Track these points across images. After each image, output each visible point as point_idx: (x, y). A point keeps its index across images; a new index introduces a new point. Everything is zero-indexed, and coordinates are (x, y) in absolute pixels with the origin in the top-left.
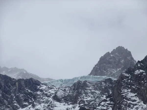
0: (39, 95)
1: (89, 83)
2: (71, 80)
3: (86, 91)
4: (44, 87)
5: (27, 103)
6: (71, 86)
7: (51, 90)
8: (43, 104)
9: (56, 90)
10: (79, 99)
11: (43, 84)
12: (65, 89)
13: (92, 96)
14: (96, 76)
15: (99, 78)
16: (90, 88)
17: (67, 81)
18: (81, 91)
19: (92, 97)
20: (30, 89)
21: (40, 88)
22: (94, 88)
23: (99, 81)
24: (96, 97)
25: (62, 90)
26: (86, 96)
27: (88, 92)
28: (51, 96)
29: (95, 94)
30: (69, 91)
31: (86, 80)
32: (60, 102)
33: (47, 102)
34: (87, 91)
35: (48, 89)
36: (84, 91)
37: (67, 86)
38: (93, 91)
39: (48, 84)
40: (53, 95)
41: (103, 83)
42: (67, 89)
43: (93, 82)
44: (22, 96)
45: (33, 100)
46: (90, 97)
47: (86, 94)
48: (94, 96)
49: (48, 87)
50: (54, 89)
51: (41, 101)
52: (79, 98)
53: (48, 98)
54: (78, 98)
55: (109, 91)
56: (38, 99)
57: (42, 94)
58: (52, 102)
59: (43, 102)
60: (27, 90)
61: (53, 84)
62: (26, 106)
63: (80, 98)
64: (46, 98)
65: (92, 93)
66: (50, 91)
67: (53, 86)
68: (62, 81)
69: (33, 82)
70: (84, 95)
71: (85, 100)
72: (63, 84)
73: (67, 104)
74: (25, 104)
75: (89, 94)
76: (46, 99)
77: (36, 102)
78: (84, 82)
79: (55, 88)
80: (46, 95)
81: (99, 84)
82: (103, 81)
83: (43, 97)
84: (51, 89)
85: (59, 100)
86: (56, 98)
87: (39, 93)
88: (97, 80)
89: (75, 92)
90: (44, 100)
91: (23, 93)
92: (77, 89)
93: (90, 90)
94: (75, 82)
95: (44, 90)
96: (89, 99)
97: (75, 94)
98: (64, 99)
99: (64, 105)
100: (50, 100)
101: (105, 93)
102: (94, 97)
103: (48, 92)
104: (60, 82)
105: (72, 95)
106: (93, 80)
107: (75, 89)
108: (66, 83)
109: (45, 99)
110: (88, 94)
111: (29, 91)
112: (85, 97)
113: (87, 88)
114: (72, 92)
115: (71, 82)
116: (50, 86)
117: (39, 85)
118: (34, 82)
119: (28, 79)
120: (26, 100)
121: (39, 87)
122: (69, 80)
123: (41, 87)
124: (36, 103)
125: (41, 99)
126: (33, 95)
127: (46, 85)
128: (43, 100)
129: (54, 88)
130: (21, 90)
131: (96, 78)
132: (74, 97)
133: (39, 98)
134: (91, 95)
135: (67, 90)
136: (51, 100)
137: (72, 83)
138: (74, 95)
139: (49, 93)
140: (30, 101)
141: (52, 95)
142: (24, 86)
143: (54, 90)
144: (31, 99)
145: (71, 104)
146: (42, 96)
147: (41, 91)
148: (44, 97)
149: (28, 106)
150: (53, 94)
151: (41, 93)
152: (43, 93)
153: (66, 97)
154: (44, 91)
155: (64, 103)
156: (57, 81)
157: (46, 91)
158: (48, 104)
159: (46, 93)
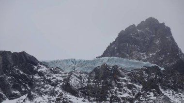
0: (37, 81)
1: (121, 69)
2: (91, 62)
3: (118, 82)
4: (43, 69)
5: (17, 92)
6: (89, 71)
7: (56, 75)
8: (46, 97)
9: (64, 75)
10: (109, 93)
11: (41, 63)
12: (81, 76)
13: (130, 91)
14: (131, 60)
15: (137, 64)
16: (125, 78)
17: (82, 63)
18: (111, 82)
19: (129, 93)
20: (21, 69)
21: (37, 69)
22: (130, 78)
23: (137, 69)
24: (136, 94)
25: (76, 76)
26: (120, 91)
27: (122, 83)
28: (58, 85)
29: (134, 88)
30: (87, 80)
31: (116, 64)
32: (75, 96)
33: (53, 93)
34: (120, 82)
35: (51, 72)
36: (116, 82)
37: (84, 71)
38: (129, 83)
39: (49, 64)
40: (61, 84)
41: (144, 72)
42: (83, 76)
43: (127, 69)
44: (10, 80)
45: (29, 89)
46: (126, 92)
47: (120, 87)
48: (133, 92)
49: (51, 70)
51: (42, 91)
52: (109, 92)
53: (53, 87)
54: (107, 92)
55: (158, 86)
56: (37, 88)
57: (42, 79)
58: (61, 95)
59: (46, 93)
60: (18, 71)
61: (58, 66)
62: (16, 96)
63: (110, 92)
64: (50, 87)
65: (130, 87)
66: (54, 76)
67: (59, 68)
68: (74, 61)
69: (26, 58)
70: (116, 88)
71: (119, 96)
72: (78, 66)
73: (87, 100)
74: (15, 93)
75: (124, 88)
76: (50, 88)
77: (34, 92)
78: (113, 67)
79: (62, 72)
80: (49, 81)
81: (137, 73)
82: (144, 70)
83: (44, 84)
84: (56, 72)
85: (74, 93)
86: (67, 88)
87: (37, 77)
88: (133, 66)
89: (100, 83)
90: (48, 90)
91: (10, 75)
92: (103, 78)
93: (125, 81)
94: (97, 66)
95: (45, 73)
96: (126, 95)
97: (100, 85)
98: (82, 92)
99: (84, 101)
100: (58, 91)
101: (152, 90)
102: (134, 94)
103: (52, 77)
104: (72, 63)
105: (96, 87)
106: (128, 66)
107: (100, 77)
108: (82, 66)
109: (48, 88)
110: (122, 87)
111: (21, 72)
112: (117, 92)
113: (120, 78)
114: (93, 82)
115: (90, 65)
116: (53, 69)
117: (36, 65)
118: (28, 58)
119: (17, 53)
120: (16, 87)
121: (36, 67)
122: (87, 62)
123: (39, 67)
124: (34, 94)
125: (43, 87)
126: (27, 80)
127: (45, 64)
128: (45, 89)
129: (61, 72)
130: (7, 69)
131: (133, 63)
132: (100, 89)
133: (38, 86)
134: (128, 90)
135: (83, 77)
136: (61, 91)
137: (91, 67)
138: (99, 87)
139: (53, 80)
140: (23, 90)
141: (59, 84)
142: (13, 64)
143: (61, 75)
144: (25, 86)
145: (94, 101)
146: (42, 83)
147: (41, 74)
148: (46, 85)
149: (20, 97)
150: (61, 81)
151: (41, 78)
152: (45, 79)
153: (84, 89)
154: (45, 76)
155: (83, 99)
156: (67, 61)
157: (48, 76)
158: (55, 96)
159: (49, 78)
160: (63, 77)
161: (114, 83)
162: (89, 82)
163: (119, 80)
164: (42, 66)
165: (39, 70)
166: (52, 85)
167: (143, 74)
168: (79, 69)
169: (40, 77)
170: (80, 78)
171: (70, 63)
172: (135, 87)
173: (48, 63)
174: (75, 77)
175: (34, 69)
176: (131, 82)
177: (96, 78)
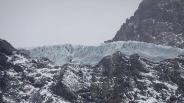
0: (13, 79)
1: (144, 60)
2: (96, 48)
3: (139, 80)
4: (22, 61)
6: (94, 63)
7: (41, 69)
9: (54, 70)
10: (125, 98)
11: (18, 52)
12: (80, 72)
13: (158, 94)
14: (159, 46)
15: (169, 51)
16: (150, 74)
17: (82, 51)
18: (128, 80)
19: (157, 98)
21: (12, 61)
22: (158, 74)
23: (169, 60)
24: (168, 98)
25: (73, 71)
26: (143, 94)
27: (146, 83)
28: (46, 86)
29: (164, 90)
30: (91, 77)
31: (136, 51)
34: (142, 81)
35: (34, 66)
36: (135, 80)
37: (85, 63)
38: (157, 82)
40: (50, 84)
41: (180, 65)
42: (85, 70)
43: (153, 59)
46: (152, 95)
47: (142, 87)
48: (162, 95)
49: (34, 62)
50: (50, 68)
51: (20, 96)
52: (125, 95)
53: (38, 89)
54: (122, 97)
56: (11, 90)
57: (20, 77)
58: (50, 101)
59: (26, 98)
61: (45, 56)
63: (127, 95)
64: (33, 88)
65: (158, 88)
66: (39, 71)
67: (46, 59)
70: (135, 89)
71: (141, 102)
72: (75, 56)
75: (149, 89)
76: (32, 90)
77: (7, 96)
78: (131, 56)
79: (52, 66)
80: (31, 80)
81: (169, 66)
83: (23, 85)
84: (41, 66)
87: (12, 73)
88: (162, 55)
89: (111, 81)
90: (29, 93)
92: (115, 74)
93: (151, 79)
94: (106, 54)
95: (25, 67)
97: (111, 84)
98: (83, 96)
100: (45, 95)
102: (164, 99)
103: (35, 74)
104: (67, 51)
105: (104, 88)
107: (111, 72)
108: (83, 56)
109: (29, 90)
110: (145, 88)
112: (138, 95)
113: (143, 74)
114: (100, 80)
115: (95, 53)
116: (36, 60)
117: (10, 54)
121: (10, 58)
122: (91, 49)
123: (15, 58)
124: (8, 100)
125: (21, 89)
127: (25, 54)
128: (24, 91)
129: (49, 65)
131: (162, 50)
132: (110, 91)
133: (14, 87)
134: (155, 92)
135: (84, 73)
136: (49, 95)
137: (97, 57)
138: (109, 87)
139: (37, 78)
141: (47, 84)
143: (49, 70)
146: (20, 83)
147: (18, 68)
148: (26, 87)
150: (49, 79)
151: (18, 75)
152: (24, 76)
153: (86, 91)
154: (25, 71)
156: (58, 47)
157: (29, 71)
159: (30, 75)
160: (52, 72)
161: (132, 82)
162: (93, 80)
163: (140, 77)
164: (19, 56)
165: (15, 63)
166: (36, 86)
167: (178, 68)
168: (77, 61)
169: (16, 73)
170: (80, 74)
171: (63, 51)
172: (167, 88)
173: (28, 52)
174: (72, 73)
175: (8, 61)
176: (160, 79)
177: (105, 74)
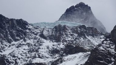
0: (28, 33)
1: (67, 27)
2: (53, 23)
4: (31, 27)
5: (19, 38)
6: (52, 28)
8: (32, 40)
11: (30, 24)
14: (72, 22)
15: (75, 24)
16: (69, 31)
17: (49, 24)
19: (71, 38)
22: (72, 31)
23: (75, 27)
24: (75, 38)
26: (67, 37)
31: (65, 24)
32: (46, 40)
33: (35, 38)
37: (50, 28)
38: (71, 33)
40: (39, 34)
41: (78, 28)
42: (50, 30)
44: (15, 32)
45: (24, 36)
46: (70, 37)
47: (67, 35)
49: (34, 27)
51: (30, 38)
53: (35, 36)
54: (61, 38)
55: (85, 35)
56: (28, 36)
58: (39, 39)
59: (32, 38)
60: (19, 28)
62: (18, 40)
64: (34, 35)
65: (72, 35)
66: (36, 30)
67: (38, 27)
68: (45, 23)
69: (22, 22)
70: (65, 36)
71: (67, 39)
73: (51, 41)
74: (18, 38)
75: (69, 36)
77: (26, 38)
78: (64, 26)
80: (34, 33)
81: (75, 28)
82: (78, 27)
84: (37, 29)
85: (45, 38)
86: (42, 36)
89: (58, 33)
90: (33, 37)
91: (15, 30)
92: (59, 31)
93: (69, 32)
94: (56, 25)
96: (70, 39)
98: (49, 38)
99: (50, 42)
101: (82, 36)
102: (73, 38)
105: (55, 35)
106: (70, 25)
111: (20, 29)
114: (54, 33)
115: (53, 25)
117: (27, 25)
118: (24, 22)
119: (19, 20)
120: (18, 36)
121: (27, 26)
122: (51, 23)
125: (30, 36)
126: (23, 32)
130: (14, 27)
131: (73, 24)
133: (28, 35)
134: (71, 36)
136: (39, 37)
138: (57, 35)
140: (21, 37)
142: (16, 25)
143: (39, 30)
144: (22, 35)
145: (55, 42)
146: (30, 34)
147: (29, 29)
148: (32, 35)
149: (20, 40)
152: (31, 31)
153: (50, 36)
155: (49, 41)
156: (42, 23)
157: (33, 30)
158: (36, 40)
159: (33, 31)
160: (40, 31)
161: (64, 33)
162: (52, 33)
163: (66, 32)
164: (30, 26)
165: (29, 28)
166: (35, 35)
168: (47, 27)
169: (29, 31)
170: (48, 31)
172: (74, 35)
173: (33, 24)
174: (46, 31)
176: (72, 33)
177: (56, 31)
